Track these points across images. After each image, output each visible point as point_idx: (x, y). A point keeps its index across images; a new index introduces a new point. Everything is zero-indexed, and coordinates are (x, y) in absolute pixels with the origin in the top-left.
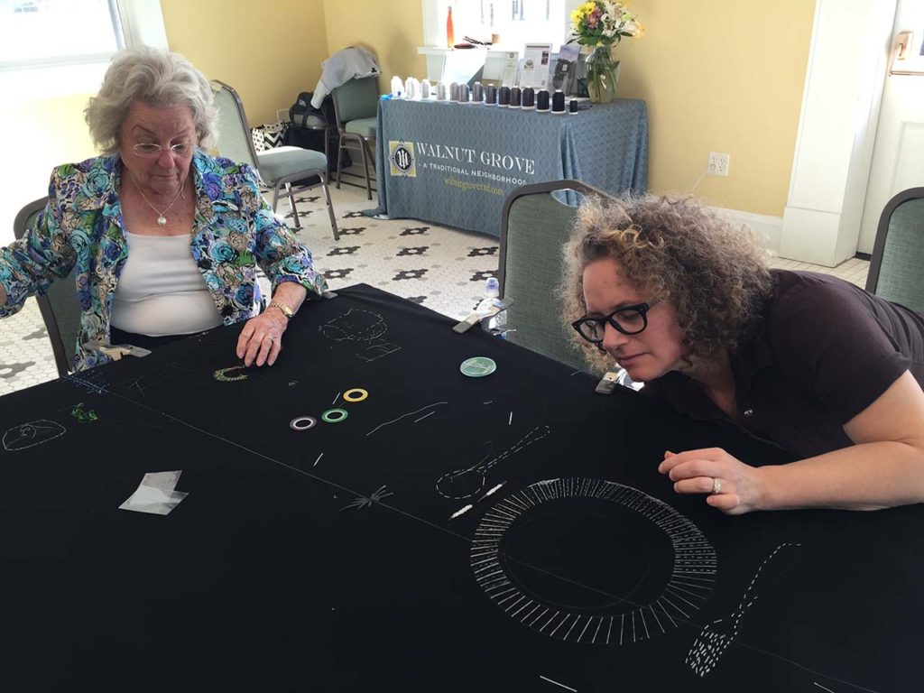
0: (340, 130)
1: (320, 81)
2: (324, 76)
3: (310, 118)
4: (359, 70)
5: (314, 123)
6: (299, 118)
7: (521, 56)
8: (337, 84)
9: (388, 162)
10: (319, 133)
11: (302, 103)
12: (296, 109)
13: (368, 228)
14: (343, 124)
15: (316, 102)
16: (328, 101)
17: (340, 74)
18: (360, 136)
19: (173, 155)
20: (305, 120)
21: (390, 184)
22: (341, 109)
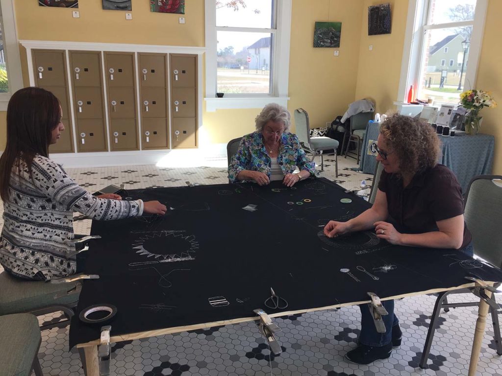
0: (351, 133)
1: (346, 113)
2: (348, 110)
3: (339, 127)
4: (364, 109)
5: (341, 129)
6: (335, 126)
7: (439, 110)
8: (354, 114)
9: (367, 149)
10: (342, 134)
11: (338, 120)
12: (335, 123)
13: (352, 175)
14: (353, 130)
15: (343, 121)
16: (348, 121)
17: (356, 110)
18: (358, 136)
19: (276, 135)
20: (337, 128)
21: (366, 158)
22: (353, 124)
